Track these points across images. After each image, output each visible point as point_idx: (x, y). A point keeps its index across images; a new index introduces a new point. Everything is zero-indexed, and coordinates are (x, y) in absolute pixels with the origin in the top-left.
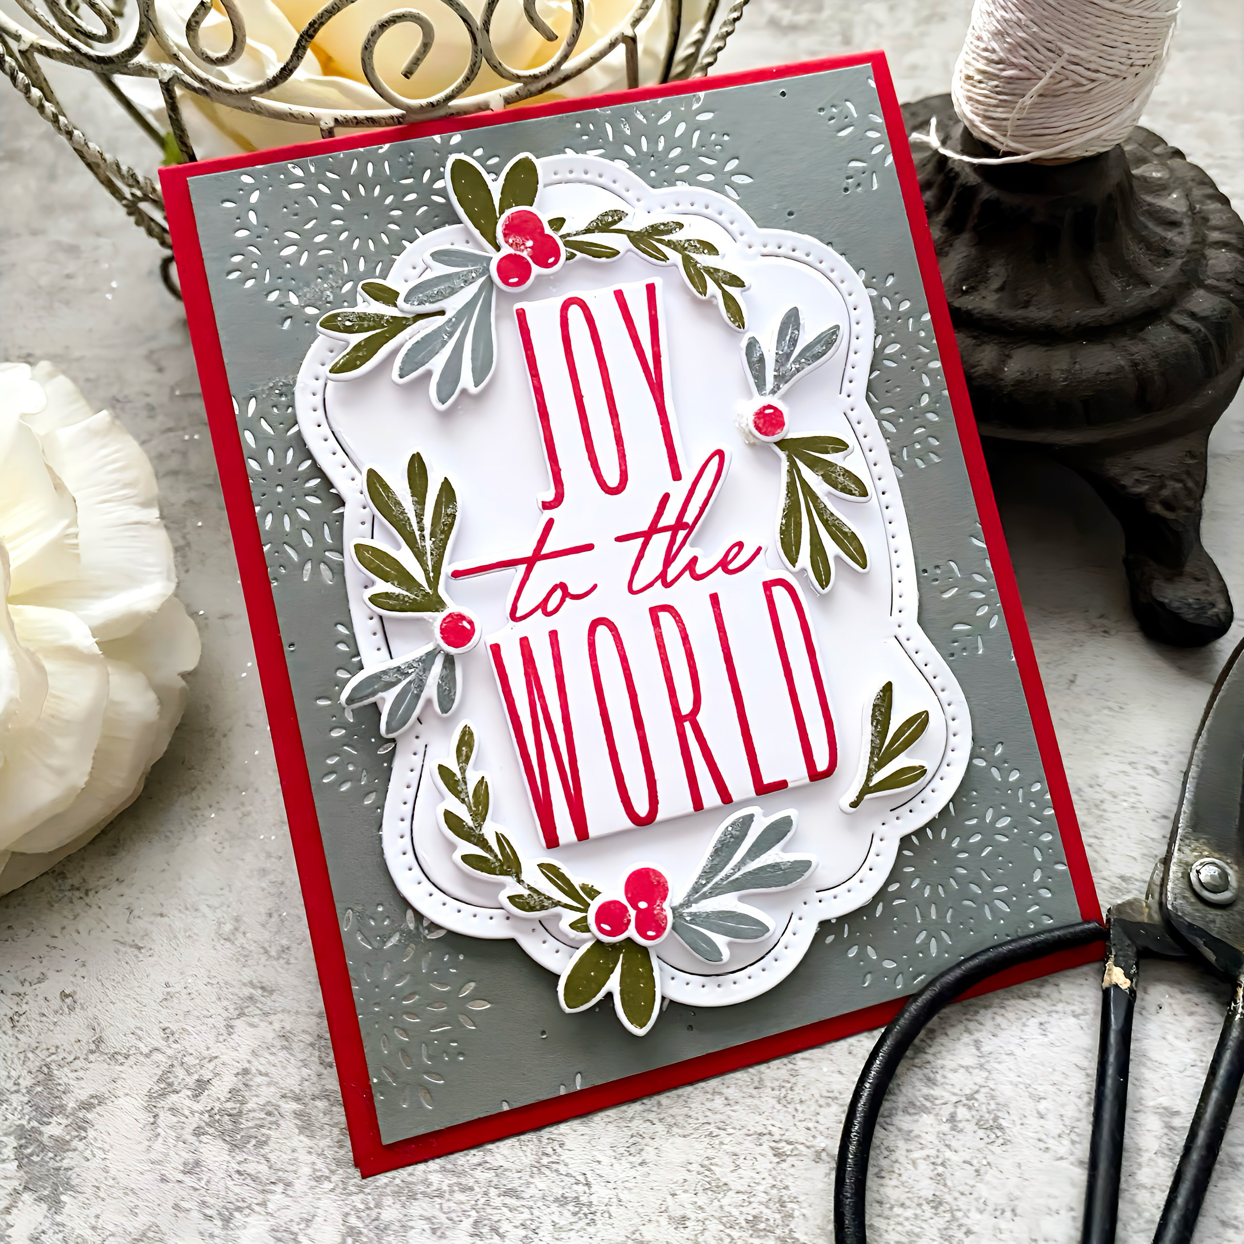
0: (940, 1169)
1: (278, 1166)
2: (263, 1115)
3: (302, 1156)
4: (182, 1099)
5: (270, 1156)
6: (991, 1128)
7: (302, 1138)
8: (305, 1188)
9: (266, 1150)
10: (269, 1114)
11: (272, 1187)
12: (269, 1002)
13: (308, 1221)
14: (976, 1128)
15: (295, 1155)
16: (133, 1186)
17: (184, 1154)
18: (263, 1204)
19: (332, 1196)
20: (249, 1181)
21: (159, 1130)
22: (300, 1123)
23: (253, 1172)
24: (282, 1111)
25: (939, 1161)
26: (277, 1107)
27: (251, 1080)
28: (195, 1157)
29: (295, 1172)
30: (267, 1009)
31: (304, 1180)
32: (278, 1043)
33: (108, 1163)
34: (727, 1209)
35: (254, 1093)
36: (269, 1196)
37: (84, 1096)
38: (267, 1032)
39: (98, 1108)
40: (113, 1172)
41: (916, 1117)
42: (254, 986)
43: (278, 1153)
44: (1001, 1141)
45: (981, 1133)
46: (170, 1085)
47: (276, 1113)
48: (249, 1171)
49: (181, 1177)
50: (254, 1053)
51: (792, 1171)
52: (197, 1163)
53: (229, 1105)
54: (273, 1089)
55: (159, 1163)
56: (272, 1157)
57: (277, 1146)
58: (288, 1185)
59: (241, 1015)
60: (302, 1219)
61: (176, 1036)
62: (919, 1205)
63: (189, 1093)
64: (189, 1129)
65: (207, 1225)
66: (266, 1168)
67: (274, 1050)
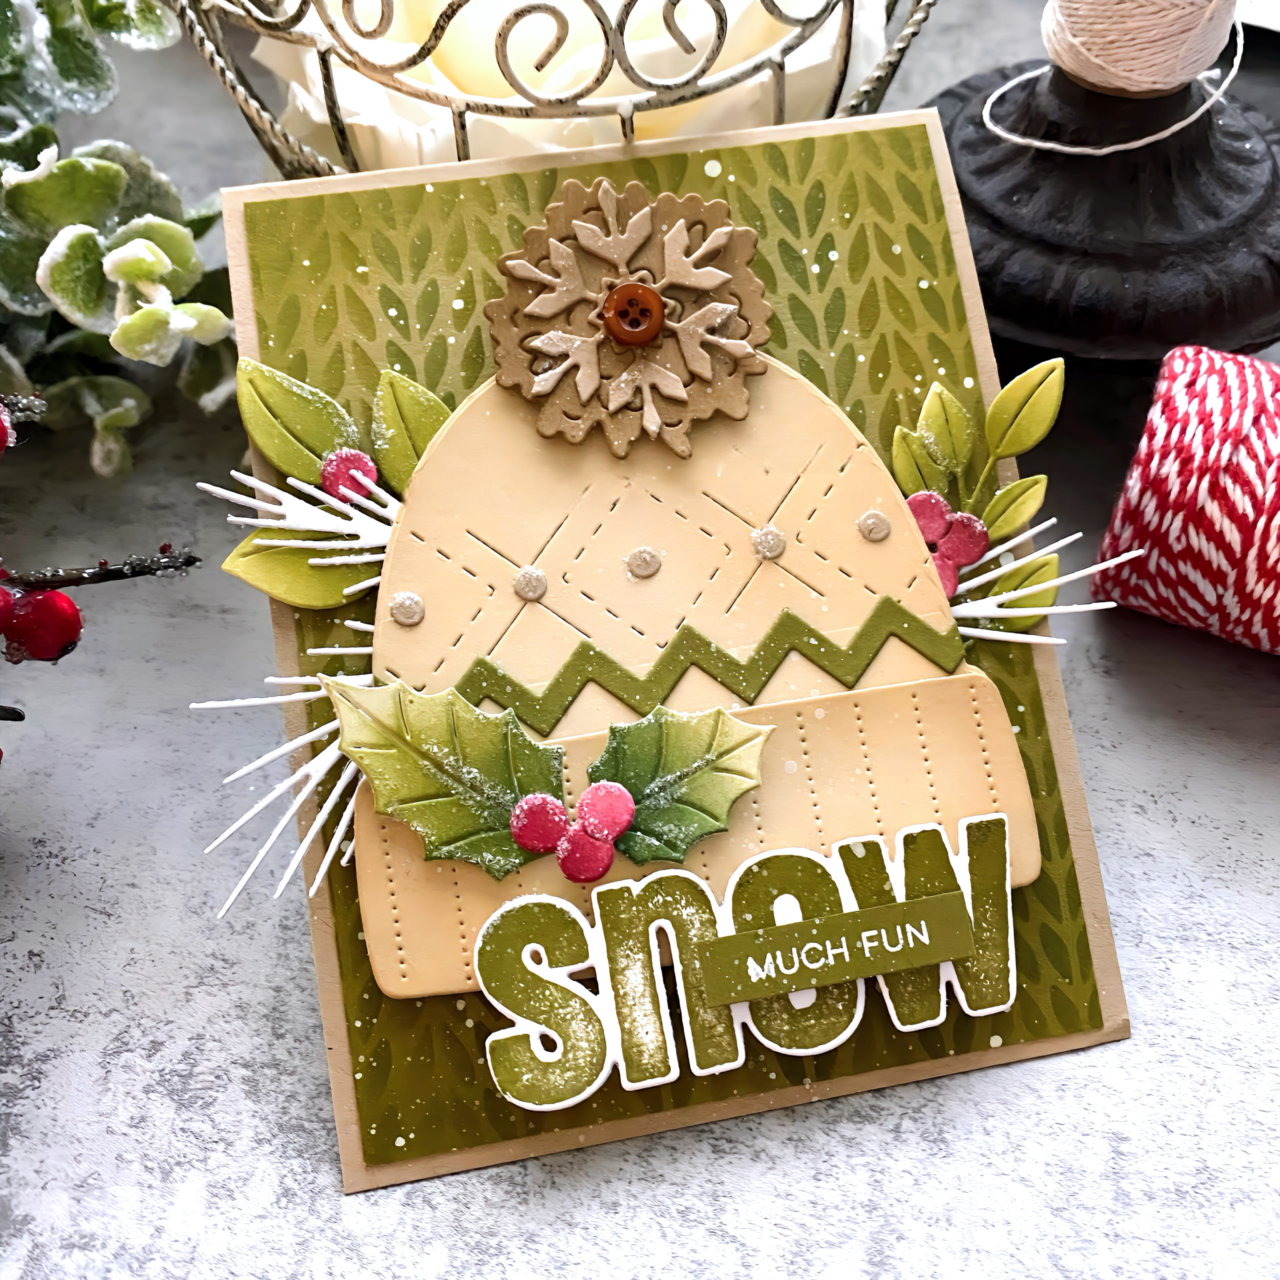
0: (879, 1176)
1: (222, 1127)
2: (212, 1078)
3: (246, 1118)
4: (136, 1058)
5: (214, 1116)
6: (934, 1141)
7: (248, 1102)
8: (246, 1148)
9: (212, 1110)
10: (218, 1077)
11: (214, 1146)
12: (229, 973)
13: (246, 1180)
14: (919, 1140)
15: (240, 1117)
16: (79, 1136)
17: (132, 1109)
18: (204, 1160)
19: (272, 1158)
20: (192, 1138)
21: (111, 1085)
22: (247, 1088)
23: (197, 1131)
24: (232, 1076)
25: (879, 1169)
26: (226, 1072)
27: (204, 1044)
28: (143, 1113)
29: (238, 1133)
30: (226, 979)
31: (246, 1141)
32: (233, 1012)
33: (57, 1112)
34: (658, 1198)
35: (205, 1057)
36: (209, 1154)
37: (41, 1048)
38: (224, 1001)
39: (54, 1061)
40: (61, 1122)
41: (859, 1126)
42: (216, 958)
43: (222, 1114)
44: (944, 1154)
45: (924, 1145)
46: (126, 1044)
47: (225, 1077)
48: (194, 1130)
49: (126, 1130)
50: (209, 1021)
51: (728, 1168)
52: (143, 1119)
53: (182, 1066)
54: (224, 1054)
55: (108, 1115)
56: (218, 1118)
57: (222, 1108)
58: (230, 1144)
59: (201, 984)
60: (240, 1178)
61: (136, 999)
62: (853, 1208)
63: (143, 1052)
64: (139, 1086)
65: (146, 1176)
66: (210, 1128)
67: (229, 1019)
